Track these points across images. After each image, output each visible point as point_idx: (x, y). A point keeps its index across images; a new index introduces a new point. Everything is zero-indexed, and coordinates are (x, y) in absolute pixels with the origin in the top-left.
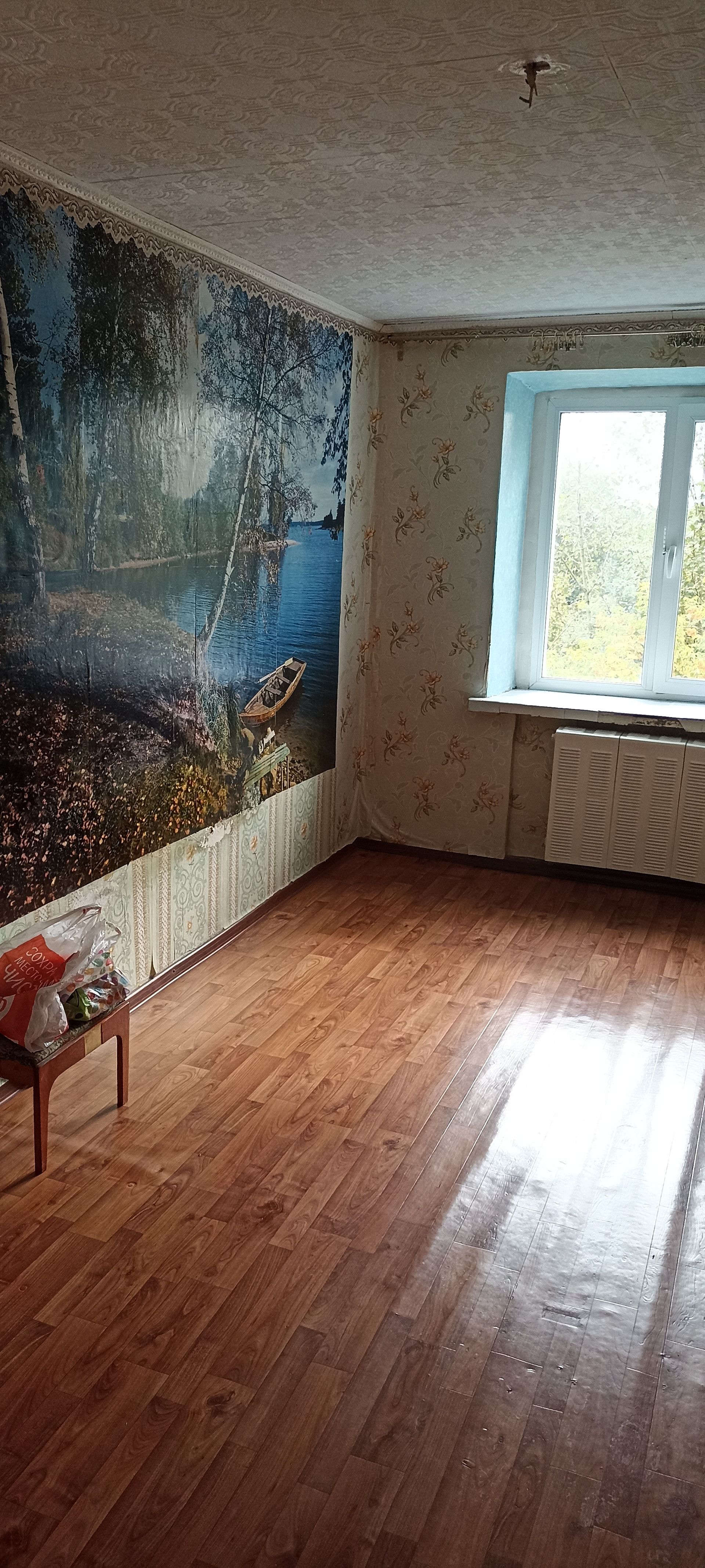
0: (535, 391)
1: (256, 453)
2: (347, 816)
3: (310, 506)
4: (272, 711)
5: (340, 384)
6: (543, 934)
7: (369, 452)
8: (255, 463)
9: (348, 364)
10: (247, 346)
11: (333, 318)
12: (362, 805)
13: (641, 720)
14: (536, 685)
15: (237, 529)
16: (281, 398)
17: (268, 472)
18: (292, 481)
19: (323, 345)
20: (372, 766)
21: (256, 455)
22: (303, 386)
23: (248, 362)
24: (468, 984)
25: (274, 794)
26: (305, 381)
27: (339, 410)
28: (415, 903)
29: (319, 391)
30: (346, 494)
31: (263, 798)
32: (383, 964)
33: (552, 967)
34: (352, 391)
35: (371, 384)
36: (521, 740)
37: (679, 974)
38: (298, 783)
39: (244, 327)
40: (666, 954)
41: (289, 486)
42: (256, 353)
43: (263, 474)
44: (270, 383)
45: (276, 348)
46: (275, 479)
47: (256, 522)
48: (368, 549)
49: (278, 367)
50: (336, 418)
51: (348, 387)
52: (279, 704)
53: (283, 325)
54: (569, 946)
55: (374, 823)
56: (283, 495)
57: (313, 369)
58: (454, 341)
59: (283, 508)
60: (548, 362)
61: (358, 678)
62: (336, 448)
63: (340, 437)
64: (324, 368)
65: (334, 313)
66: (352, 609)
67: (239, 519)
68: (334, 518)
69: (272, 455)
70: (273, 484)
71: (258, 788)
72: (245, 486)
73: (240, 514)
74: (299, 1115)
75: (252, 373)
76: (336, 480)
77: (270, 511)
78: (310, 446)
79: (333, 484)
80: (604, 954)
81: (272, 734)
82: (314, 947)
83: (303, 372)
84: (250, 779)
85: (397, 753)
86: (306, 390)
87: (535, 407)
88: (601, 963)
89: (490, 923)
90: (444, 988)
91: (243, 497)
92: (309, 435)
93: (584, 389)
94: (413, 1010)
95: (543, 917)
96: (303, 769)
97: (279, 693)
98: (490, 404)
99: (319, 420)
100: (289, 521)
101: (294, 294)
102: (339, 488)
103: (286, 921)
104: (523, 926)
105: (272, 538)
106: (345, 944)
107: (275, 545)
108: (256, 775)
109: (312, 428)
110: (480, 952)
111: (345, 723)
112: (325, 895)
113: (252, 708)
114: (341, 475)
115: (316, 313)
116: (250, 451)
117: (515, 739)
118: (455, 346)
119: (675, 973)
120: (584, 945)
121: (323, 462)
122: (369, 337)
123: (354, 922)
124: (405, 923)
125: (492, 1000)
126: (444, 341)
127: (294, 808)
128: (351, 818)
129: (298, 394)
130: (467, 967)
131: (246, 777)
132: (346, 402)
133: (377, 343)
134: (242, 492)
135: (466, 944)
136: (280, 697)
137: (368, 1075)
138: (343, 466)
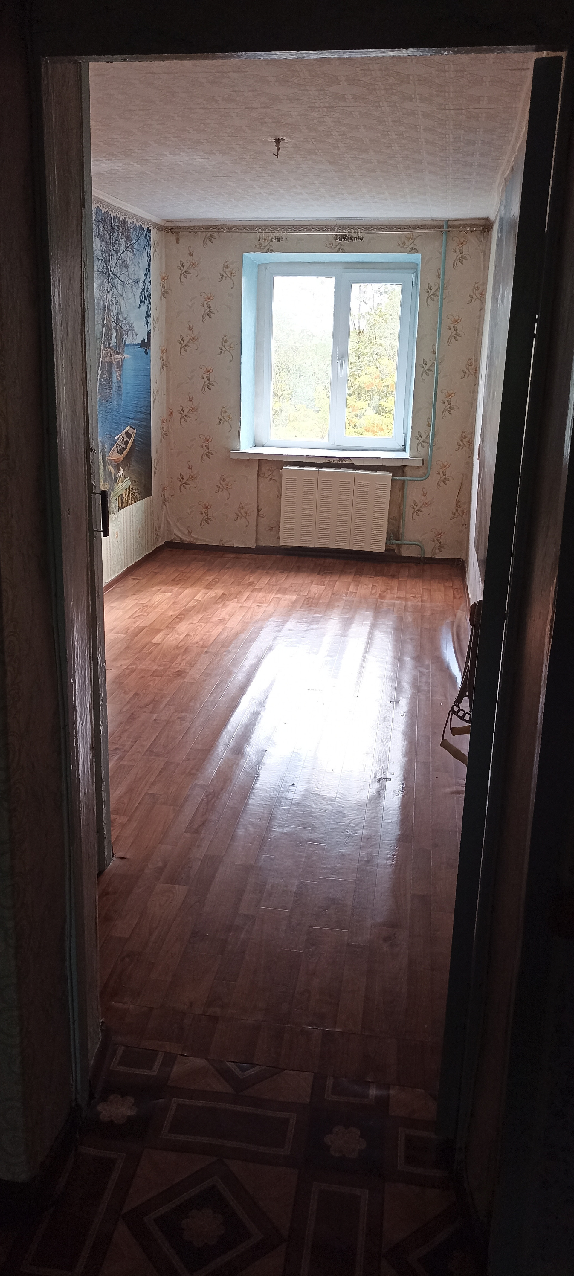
0: (258, 263)
1: (109, 303)
2: (160, 527)
3: (134, 333)
4: (121, 457)
5: (146, 259)
6: (284, 579)
7: (161, 300)
8: (109, 309)
9: (149, 246)
10: (103, 241)
11: (141, 219)
12: (167, 520)
13: (329, 459)
14: (267, 444)
15: (102, 348)
16: (119, 270)
17: (114, 314)
18: (125, 319)
19: (137, 236)
20: (172, 496)
21: (109, 305)
22: (128, 261)
23: (104, 250)
24: (248, 599)
25: (124, 507)
26: (130, 259)
27: (146, 275)
28: (208, 570)
29: (136, 264)
30: (151, 326)
31: (120, 509)
32: (200, 594)
33: (291, 591)
34: (152, 263)
35: (161, 258)
36: (262, 475)
37: (357, 590)
38: (135, 502)
39: (101, 230)
40: (350, 584)
41: (124, 322)
42: (107, 244)
43: (112, 315)
44: (113, 261)
45: (116, 240)
46: (118, 319)
47: (110, 343)
48: (163, 360)
49: (117, 253)
50: (145, 280)
51: (150, 260)
52: (125, 453)
53: (118, 226)
54: (299, 582)
55: (176, 531)
56: (122, 327)
57: (133, 251)
58: (209, 234)
59: (122, 335)
60: (267, 248)
61: (161, 442)
62: (145, 299)
63: (147, 291)
64: (138, 250)
65: (141, 216)
66: (156, 398)
67: (103, 341)
68: (146, 341)
69: (116, 304)
70: (117, 321)
71: (117, 502)
72: (105, 323)
73: (103, 339)
74: (179, 646)
75: (106, 256)
76: (146, 318)
77: (116, 337)
78: (133, 298)
79: (144, 322)
80: (318, 585)
81: (122, 471)
82: (160, 590)
83: (128, 253)
84: (114, 496)
85: (187, 486)
86: (130, 264)
87: (258, 272)
88: (316, 588)
89: (254, 576)
90: (236, 601)
91: (104, 328)
92: (132, 291)
93: (286, 262)
94: (223, 610)
95: (282, 573)
96: (137, 494)
97: (124, 446)
98: (234, 272)
99: (137, 282)
100: (125, 343)
101: (123, 208)
102: (147, 323)
103: (138, 581)
104: (272, 576)
105: (118, 353)
106: (176, 589)
107: (119, 357)
108: (116, 494)
109: (134, 286)
110: (251, 588)
111: (156, 469)
112: (155, 569)
113: (112, 454)
114: (148, 315)
115: (133, 217)
116: (106, 302)
117: (258, 475)
118: (211, 236)
119: (355, 590)
120: (306, 582)
121: (139, 307)
122: (159, 229)
123: (177, 579)
124: (207, 578)
125: (262, 604)
126: (204, 233)
127: (134, 518)
128: (162, 529)
129: (126, 267)
130: (246, 594)
131: (111, 495)
132: (149, 270)
133: (163, 232)
134: (103, 326)
135: (243, 585)
136: (125, 449)
137: (208, 632)
138: (149, 309)
